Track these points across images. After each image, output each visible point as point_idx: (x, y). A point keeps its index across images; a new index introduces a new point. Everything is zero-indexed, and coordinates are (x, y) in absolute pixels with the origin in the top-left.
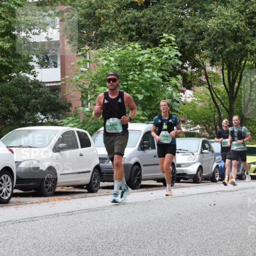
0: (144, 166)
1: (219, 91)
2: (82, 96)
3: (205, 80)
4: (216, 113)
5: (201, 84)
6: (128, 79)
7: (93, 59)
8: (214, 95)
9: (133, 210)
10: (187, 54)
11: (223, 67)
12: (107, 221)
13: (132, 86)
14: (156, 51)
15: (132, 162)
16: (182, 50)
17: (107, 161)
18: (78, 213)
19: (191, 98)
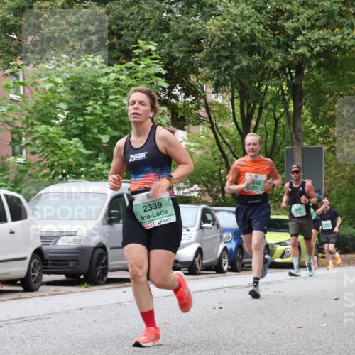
0: (112, 248)
1: (227, 133)
2: (13, 139)
3: (206, 115)
4: (224, 166)
5: (198, 121)
6: (85, 112)
7: (29, 81)
8: (220, 138)
9: (94, 319)
10: (176, 73)
11: (233, 95)
12: (53, 337)
13: (92, 123)
14: (129, 68)
15: (93, 242)
16: (170, 67)
17: (54, 241)
18: (6, 324)
19: (185, 143)
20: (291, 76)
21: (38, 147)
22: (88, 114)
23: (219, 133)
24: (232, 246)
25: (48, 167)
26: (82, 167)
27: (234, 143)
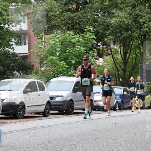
0: (75, 101)
1: (118, 59)
2: (40, 61)
3: (110, 53)
4: (117, 72)
5: (108, 54)
6: (66, 52)
7: (46, 41)
8: (115, 61)
9: (69, 127)
10: (99, 37)
11: (120, 45)
12: (54, 133)
13: (69, 56)
14: (82, 36)
15: (69, 99)
16: (97, 35)
17: (54, 98)
18: (37, 129)
19: (102, 63)
20: (142, 39)
21: (49, 64)
22: (67, 53)
23: (115, 59)
24: (120, 101)
25: (53, 71)
26: (65, 71)
27: (121, 63)
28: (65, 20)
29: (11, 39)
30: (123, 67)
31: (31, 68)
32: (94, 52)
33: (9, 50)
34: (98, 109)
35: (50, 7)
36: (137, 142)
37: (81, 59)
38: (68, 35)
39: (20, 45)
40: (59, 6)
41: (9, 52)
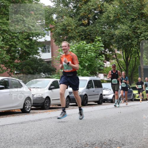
0: (89, 95)
1: (121, 62)
3: (115, 57)
5: (113, 59)
8: (119, 64)
10: (107, 45)
11: (123, 51)
13: (83, 60)
14: (93, 45)
15: (84, 94)
17: (72, 93)
19: (109, 65)
22: (81, 58)
23: (119, 62)
26: (80, 72)
27: (124, 65)
28: (79, 32)
29: (38, 48)
30: (125, 68)
31: (54, 70)
32: (102, 57)
33: (37, 56)
34: (107, 101)
35: (67, 22)
36: (138, 127)
37: (92, 62)
38: (82, 44)
39: (45, 52)
40: (75, 22)
41: (37, 58)
